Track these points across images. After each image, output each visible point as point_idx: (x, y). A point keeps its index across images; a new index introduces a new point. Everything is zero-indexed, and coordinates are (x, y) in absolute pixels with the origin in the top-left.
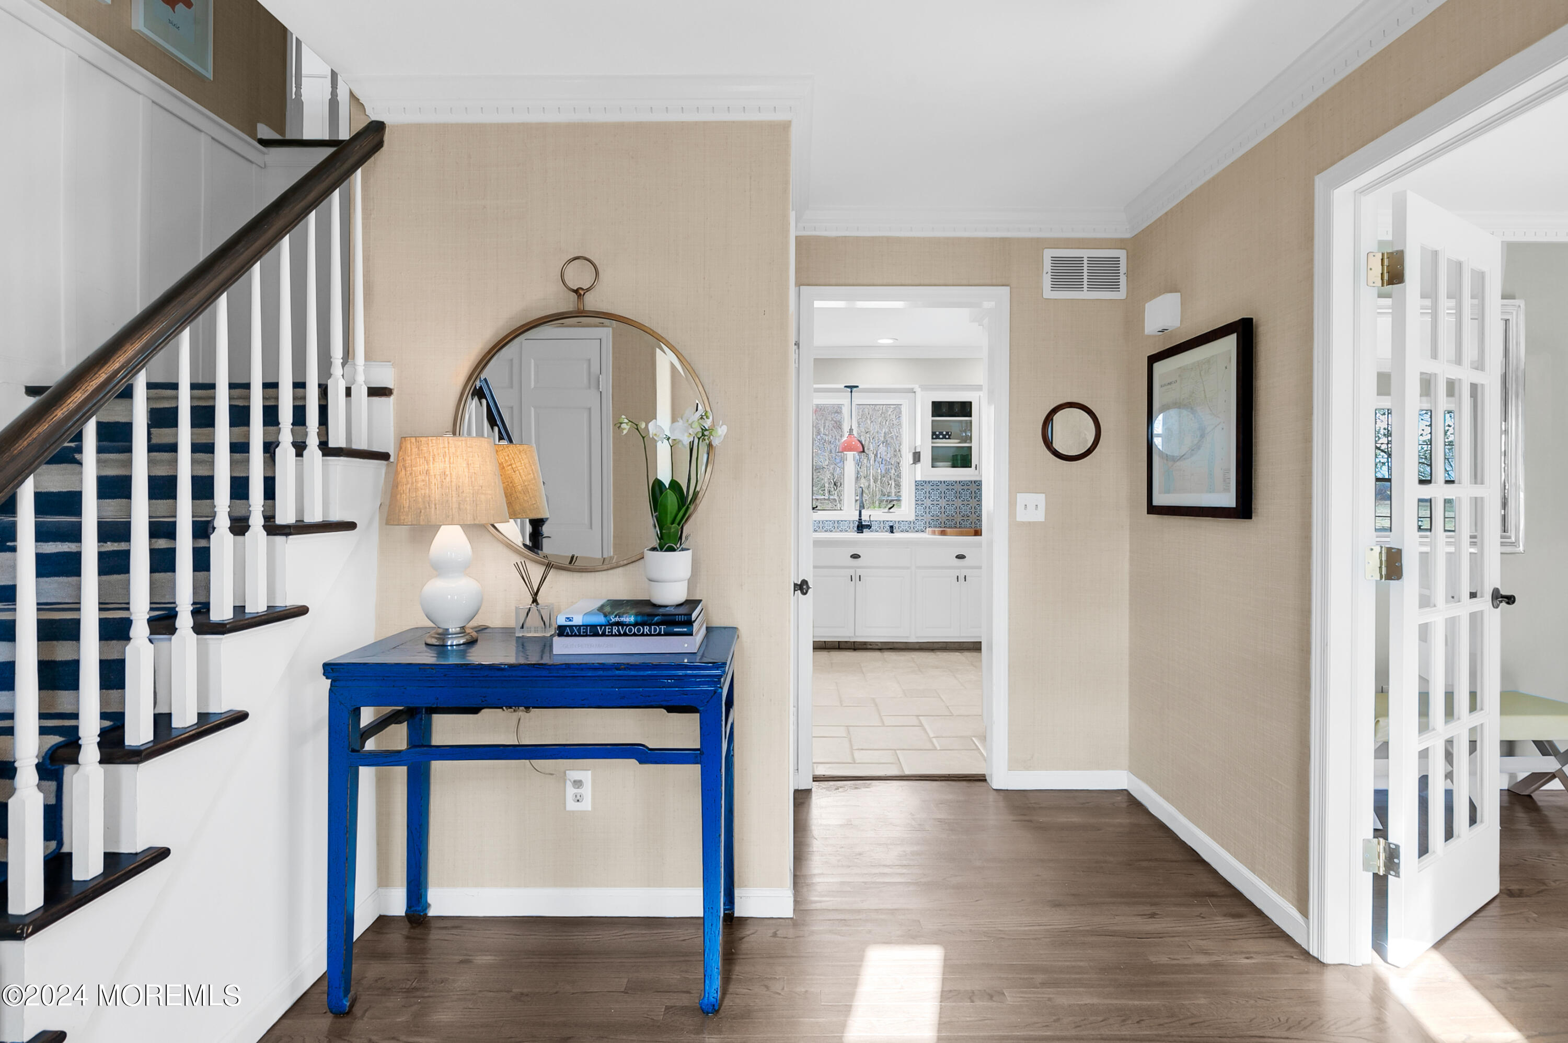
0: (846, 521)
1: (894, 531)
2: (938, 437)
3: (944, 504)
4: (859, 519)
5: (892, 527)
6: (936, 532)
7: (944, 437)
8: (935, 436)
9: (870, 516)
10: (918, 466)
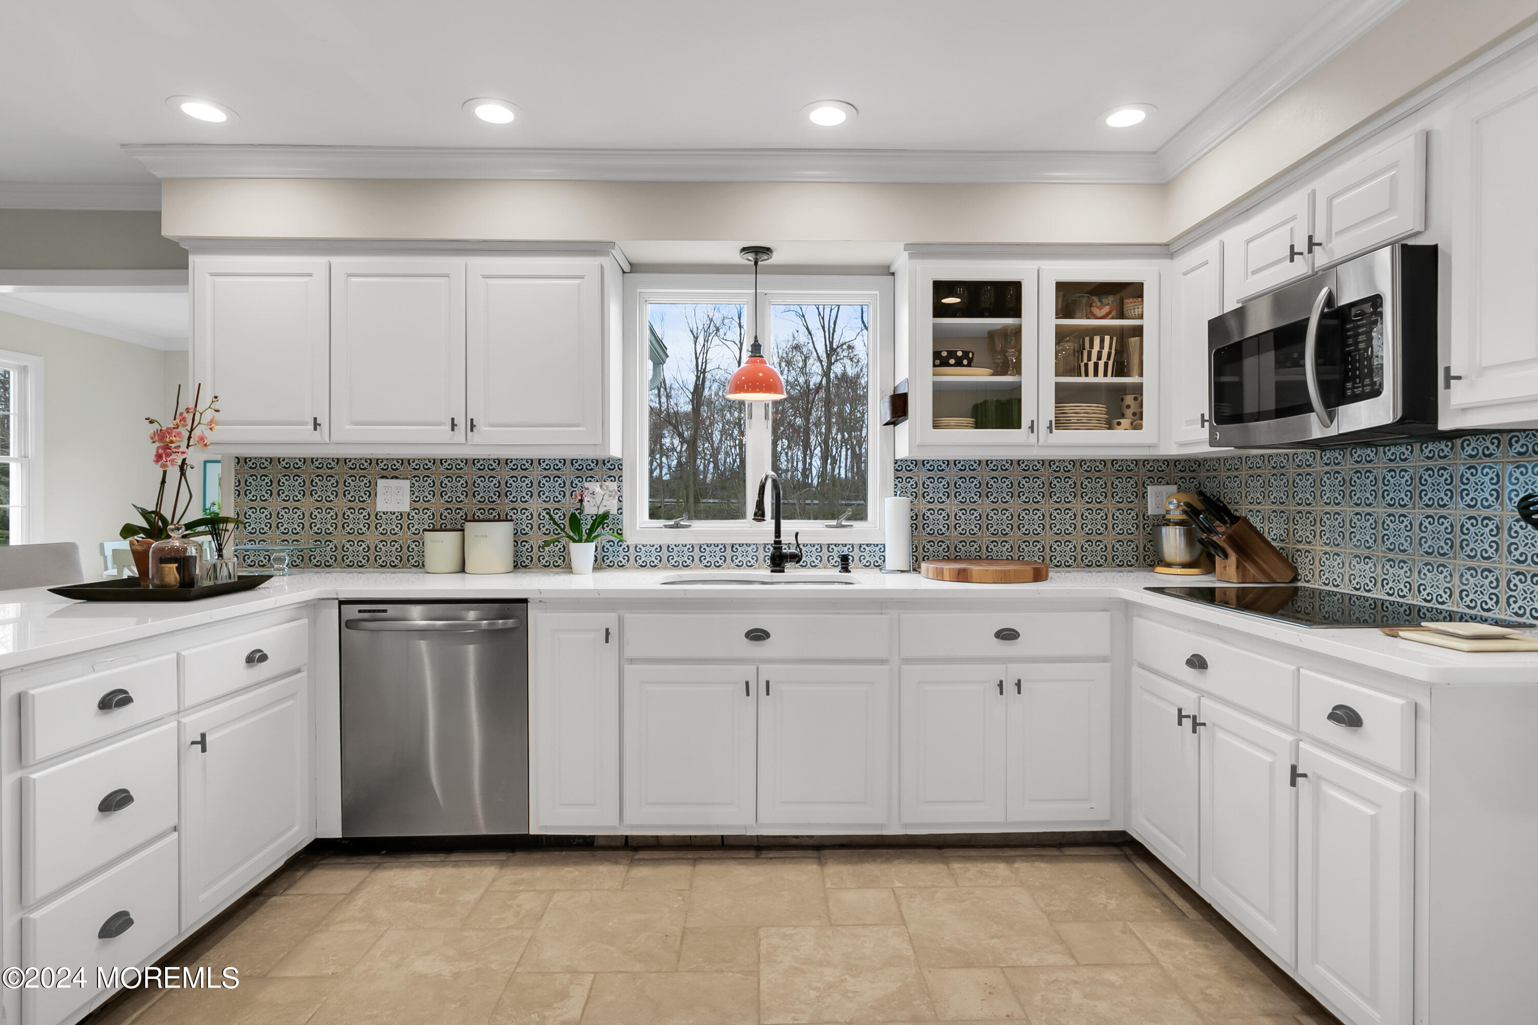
0: (749, 545)
1: (851, 566)
2: (944, 363)
3: (955, 509)
4: (776, 542)
5: (845, 559)
6: (947, 575)
7: (959, 364)
8: (940, 360)
9: (797, 534)
10: (903, 428)
